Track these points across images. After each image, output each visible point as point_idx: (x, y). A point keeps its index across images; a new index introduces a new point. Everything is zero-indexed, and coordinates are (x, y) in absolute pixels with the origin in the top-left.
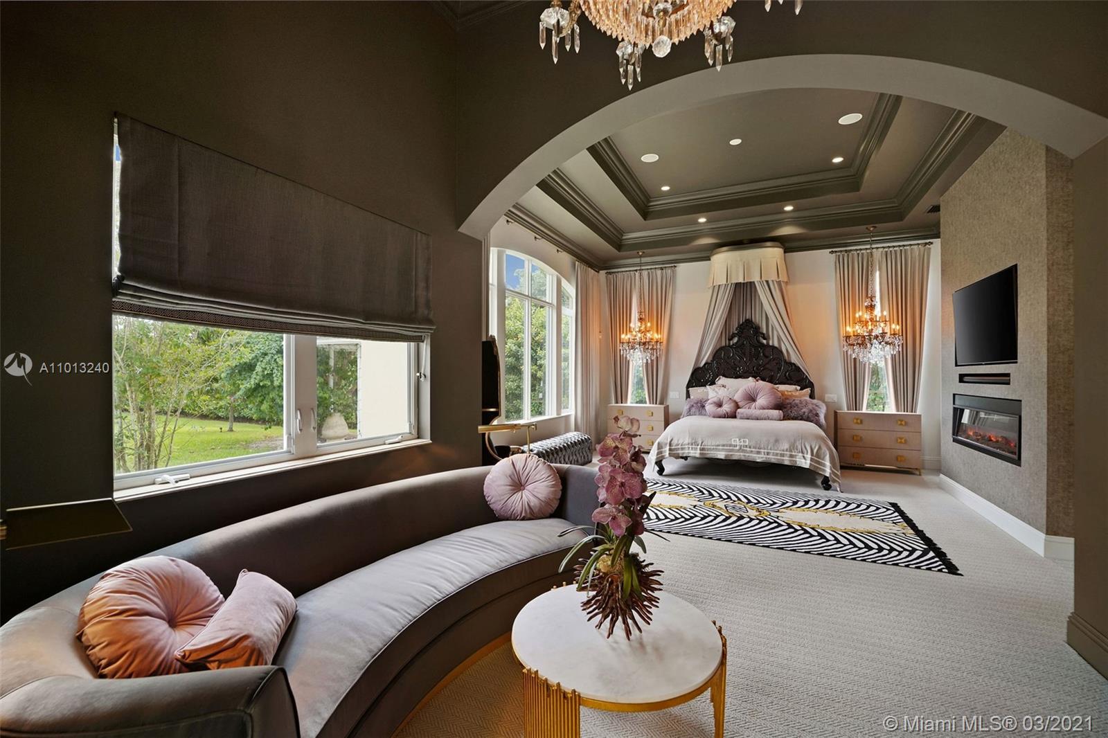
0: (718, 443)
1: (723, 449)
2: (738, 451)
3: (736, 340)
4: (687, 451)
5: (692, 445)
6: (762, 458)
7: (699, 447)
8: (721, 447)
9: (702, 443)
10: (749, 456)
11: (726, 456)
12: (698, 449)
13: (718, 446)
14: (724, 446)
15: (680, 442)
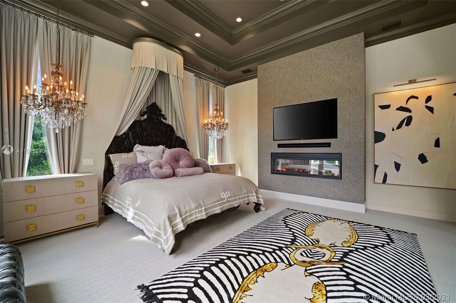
0: (214, 200)
1: (218, 204)
2: (226, 203)
3: (145, 117)
4: (194, 216)
5: (198, 209)
6: (237, 203)
7: (203, 208)
8: (216, 203)
9: (204, 203)
10: (231, 204)
11: (221, 209)
12: (203, 211)
13: (215, 202)
14: (218, 201)
15: (188, 208)
